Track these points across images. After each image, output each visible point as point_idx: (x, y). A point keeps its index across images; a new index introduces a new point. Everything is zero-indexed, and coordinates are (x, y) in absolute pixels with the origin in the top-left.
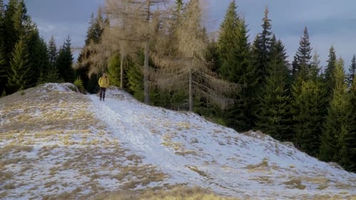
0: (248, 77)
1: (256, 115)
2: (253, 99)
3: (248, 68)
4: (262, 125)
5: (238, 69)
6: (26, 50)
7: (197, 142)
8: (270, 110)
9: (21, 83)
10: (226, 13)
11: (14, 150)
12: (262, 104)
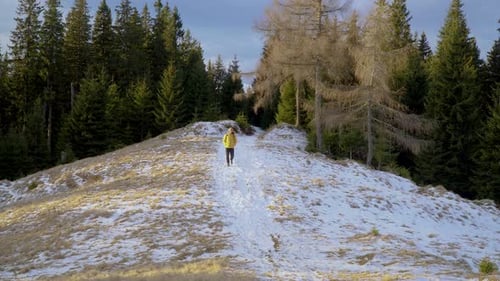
0: (463, 107)
1: (474, 160)
2: (470, 137)
3: (464, 94)
4: (483, 173)
5: (449, 96)
6: (177, 78)
7: (318, 204)
8: (494, 153)
9: (172, 120)
10: (447, 14)
11: (92, 216)
12: (482, 144)
